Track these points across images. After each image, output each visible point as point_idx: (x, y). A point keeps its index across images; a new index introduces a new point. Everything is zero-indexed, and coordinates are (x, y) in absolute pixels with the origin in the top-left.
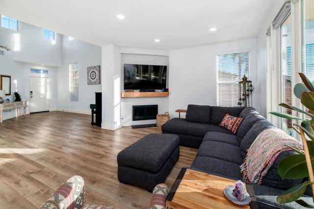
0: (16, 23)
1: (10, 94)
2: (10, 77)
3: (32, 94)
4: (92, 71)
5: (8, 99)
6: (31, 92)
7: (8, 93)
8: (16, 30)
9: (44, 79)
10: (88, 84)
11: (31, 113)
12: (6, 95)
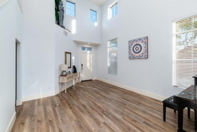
0: (74, 11)
1: (70, 67)
2: (70, 53)
3: (82, 67)
4: (135, 43)
5: (70, 72)
6: (82, 65)
7: (70, 66)
8: (74, 16)
9: (89, 55)
10: (130, 58)
11: (82, 81)
12: (69, 68)
